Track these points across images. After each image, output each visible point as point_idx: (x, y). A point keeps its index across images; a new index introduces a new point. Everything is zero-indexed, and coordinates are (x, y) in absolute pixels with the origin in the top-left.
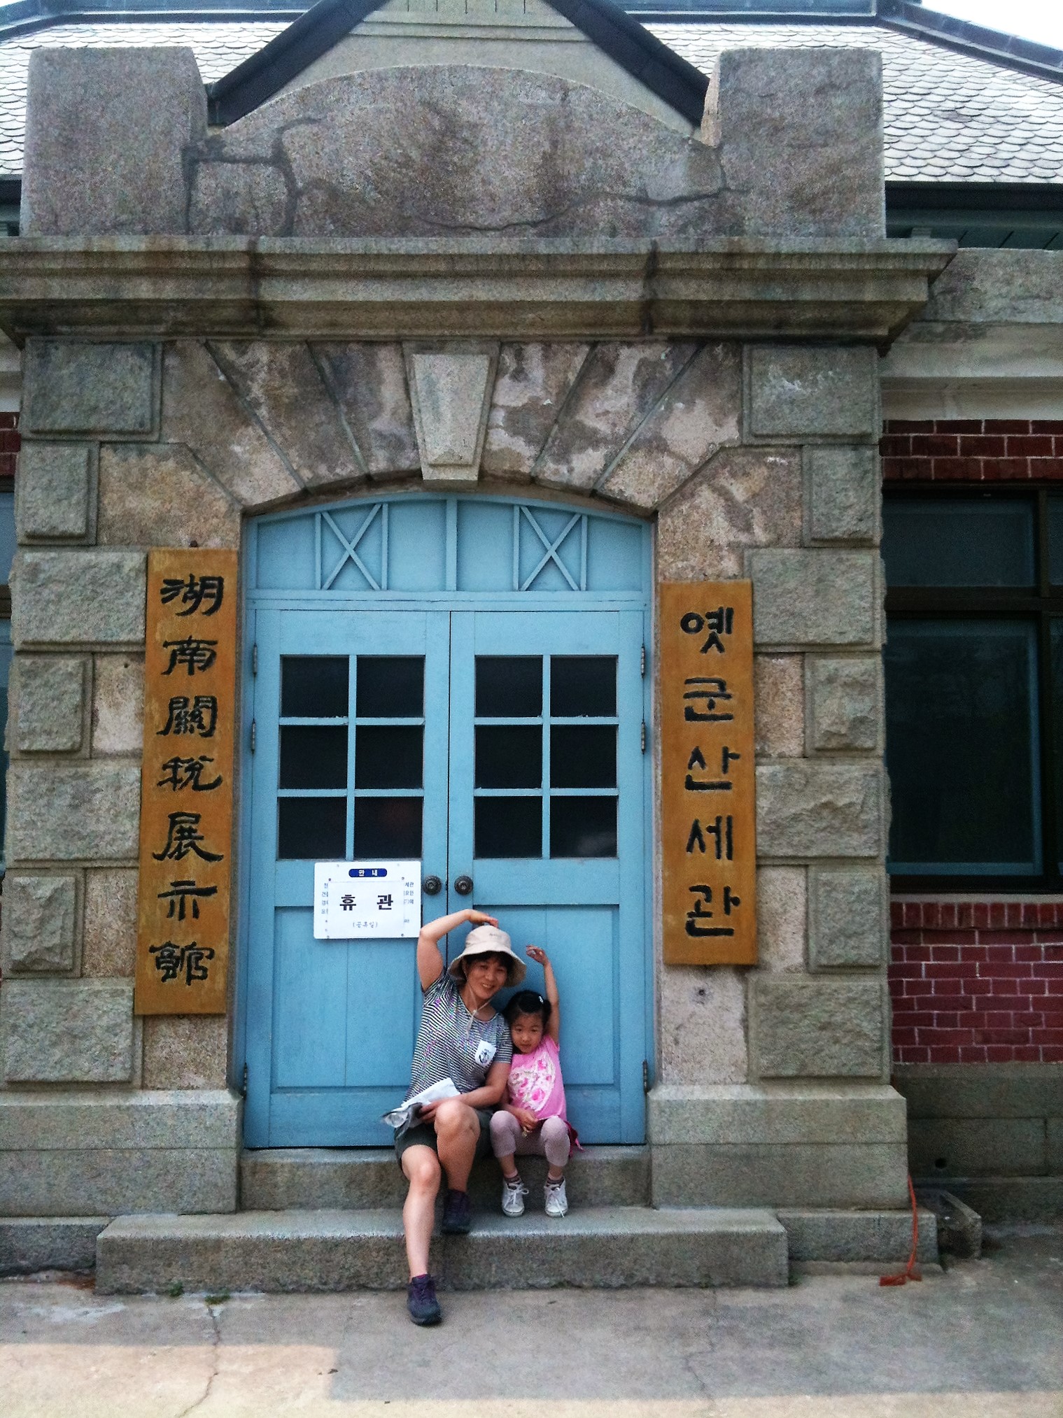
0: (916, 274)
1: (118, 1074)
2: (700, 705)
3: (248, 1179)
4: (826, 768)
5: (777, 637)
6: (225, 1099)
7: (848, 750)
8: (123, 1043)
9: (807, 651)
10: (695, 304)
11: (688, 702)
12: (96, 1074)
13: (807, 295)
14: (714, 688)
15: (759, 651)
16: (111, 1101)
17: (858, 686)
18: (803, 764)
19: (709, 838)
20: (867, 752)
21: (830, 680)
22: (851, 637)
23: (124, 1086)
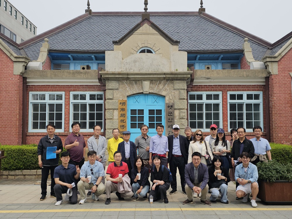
0: (189, 74)
2: (170, 114)
4: (181, 120)
7: (183, 118)
9: (179, 109)
10: (169, 77)
11: (168, 114)
13: (179, 76)
14: (171, 113)
15: (175, 109)
17: (184, 112)
18: (179, 120)
19: (170, 127)
20: (185, 119)
22: (184, 108)
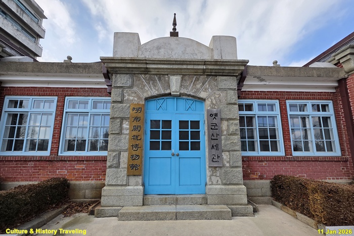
1: (124, 184)
2: (213, 127)
3: (145, 200)
4: (232, 136)
5: (224, 117)
6: (141, 188)
7: (234, 134)
8: (125, 179)
9: (228, 120)
10: (211, 69)
11: (211, 127)
12: (121, 184)
13: (227, 68)
14: (215, 125)
15: (222, 119)
16: (123, 188)
17: (236, 124)
18: (228, 136)
19: (215, 147)
21: (232, 124)
22: (234, 118)
23: (126, 185)
